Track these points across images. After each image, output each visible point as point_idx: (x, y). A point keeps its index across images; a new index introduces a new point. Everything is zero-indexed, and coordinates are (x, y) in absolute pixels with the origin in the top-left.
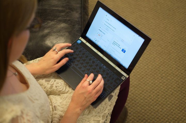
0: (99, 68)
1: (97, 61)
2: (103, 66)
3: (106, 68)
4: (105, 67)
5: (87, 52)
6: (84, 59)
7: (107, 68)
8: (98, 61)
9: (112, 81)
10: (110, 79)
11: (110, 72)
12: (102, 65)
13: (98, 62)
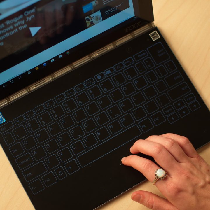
0: (105, 89)
1: (81, 86)
2: (102, 75)
3: (112, 70)
4: (109, 72)
5: (42, 107)
6: (64, 122)
7: (114, 68)
8: (84, 84)
9: (156, 66)
10: (148, 70)
11: (127, 64)
12: (99, 77)
13: (85, 86)
